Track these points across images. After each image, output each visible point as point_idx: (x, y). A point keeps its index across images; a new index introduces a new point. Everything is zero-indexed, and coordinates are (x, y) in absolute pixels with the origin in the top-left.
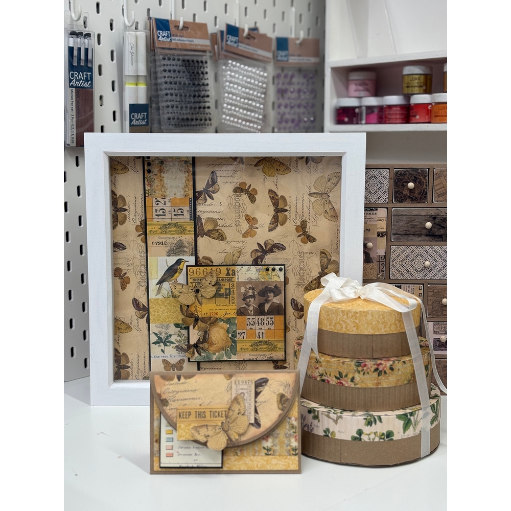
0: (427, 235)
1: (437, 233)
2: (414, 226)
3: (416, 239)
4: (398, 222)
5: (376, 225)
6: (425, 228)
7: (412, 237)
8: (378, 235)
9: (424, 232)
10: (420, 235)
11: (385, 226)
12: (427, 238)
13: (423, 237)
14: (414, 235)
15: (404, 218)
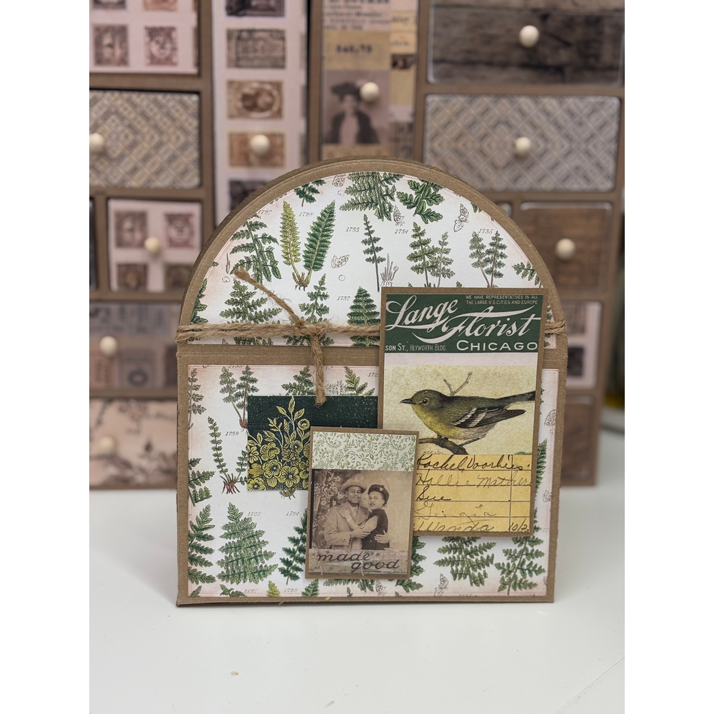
0: (524, 66)
1: (550, 61)
2: (489, 40)
3: (496, 76)
4: (446, 25)
5: (387, 35)
6: (519, 45)
7: (483, 71)
8: (394, 64)
9: (517, 55)
10: (504, 65)
11: (412, 38)
12: (525, 74)
13: (514, 72)
14: (489, 64)
15: (463, 15)
